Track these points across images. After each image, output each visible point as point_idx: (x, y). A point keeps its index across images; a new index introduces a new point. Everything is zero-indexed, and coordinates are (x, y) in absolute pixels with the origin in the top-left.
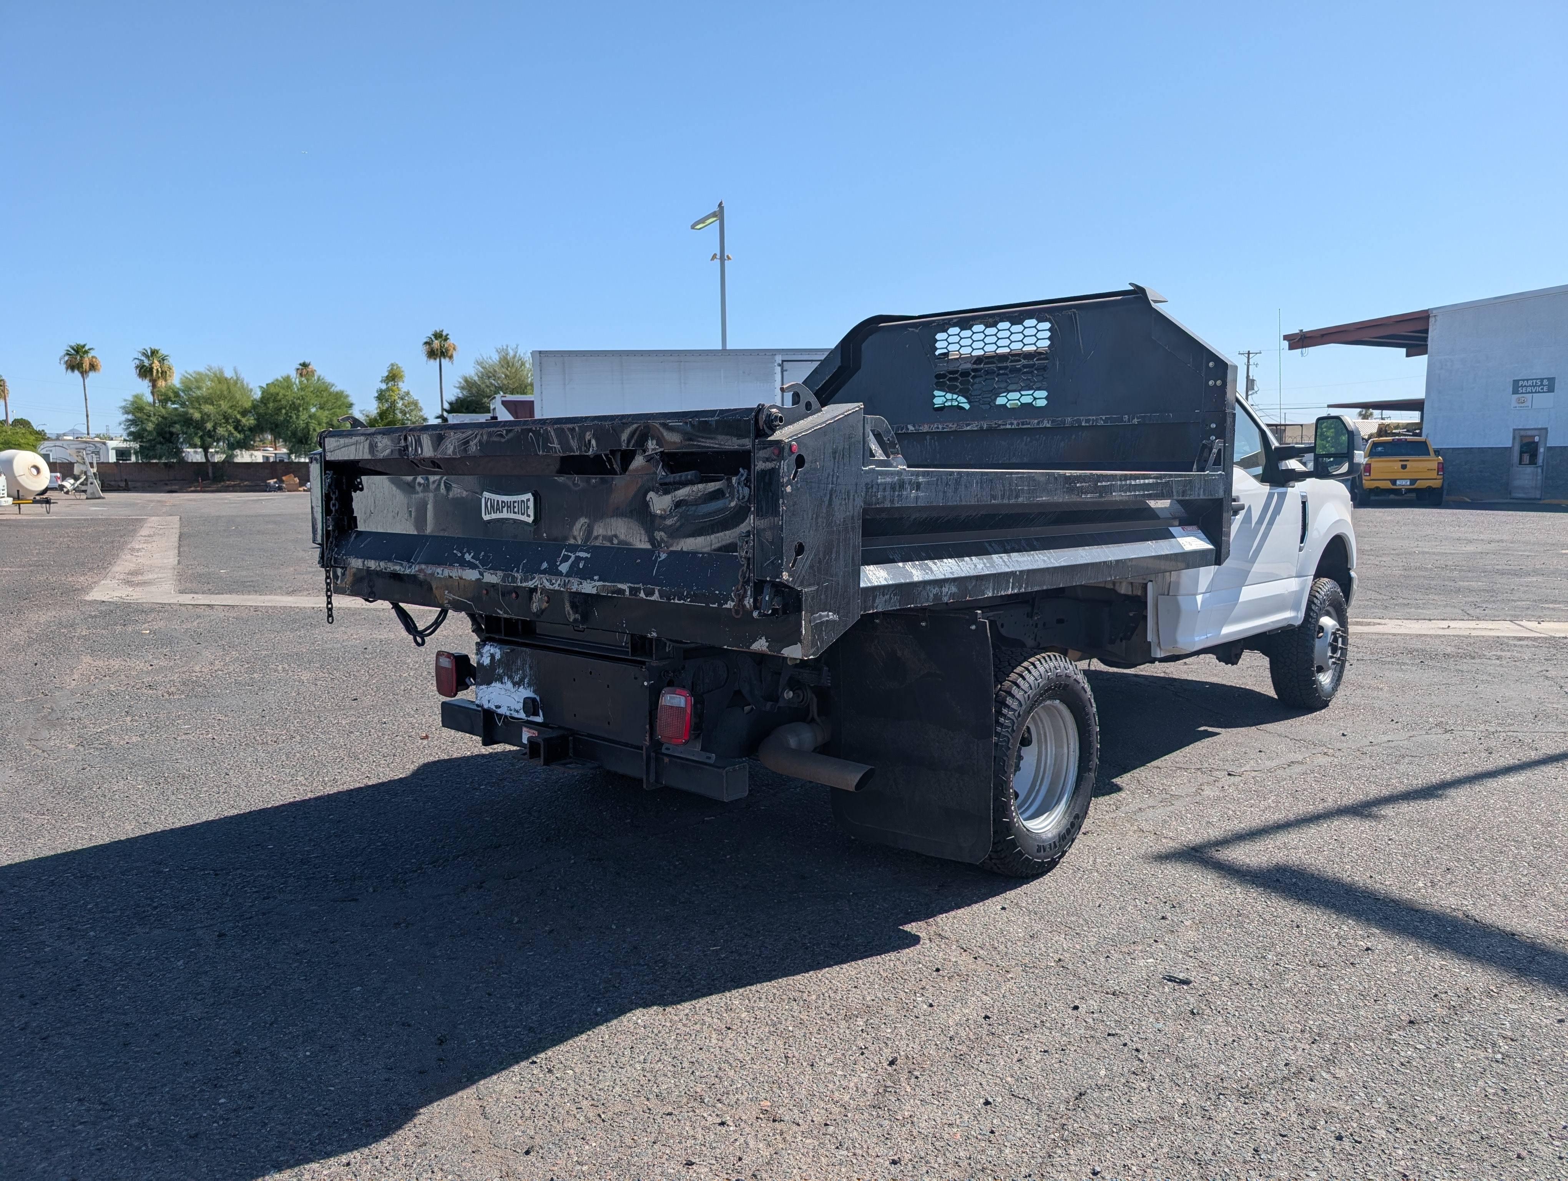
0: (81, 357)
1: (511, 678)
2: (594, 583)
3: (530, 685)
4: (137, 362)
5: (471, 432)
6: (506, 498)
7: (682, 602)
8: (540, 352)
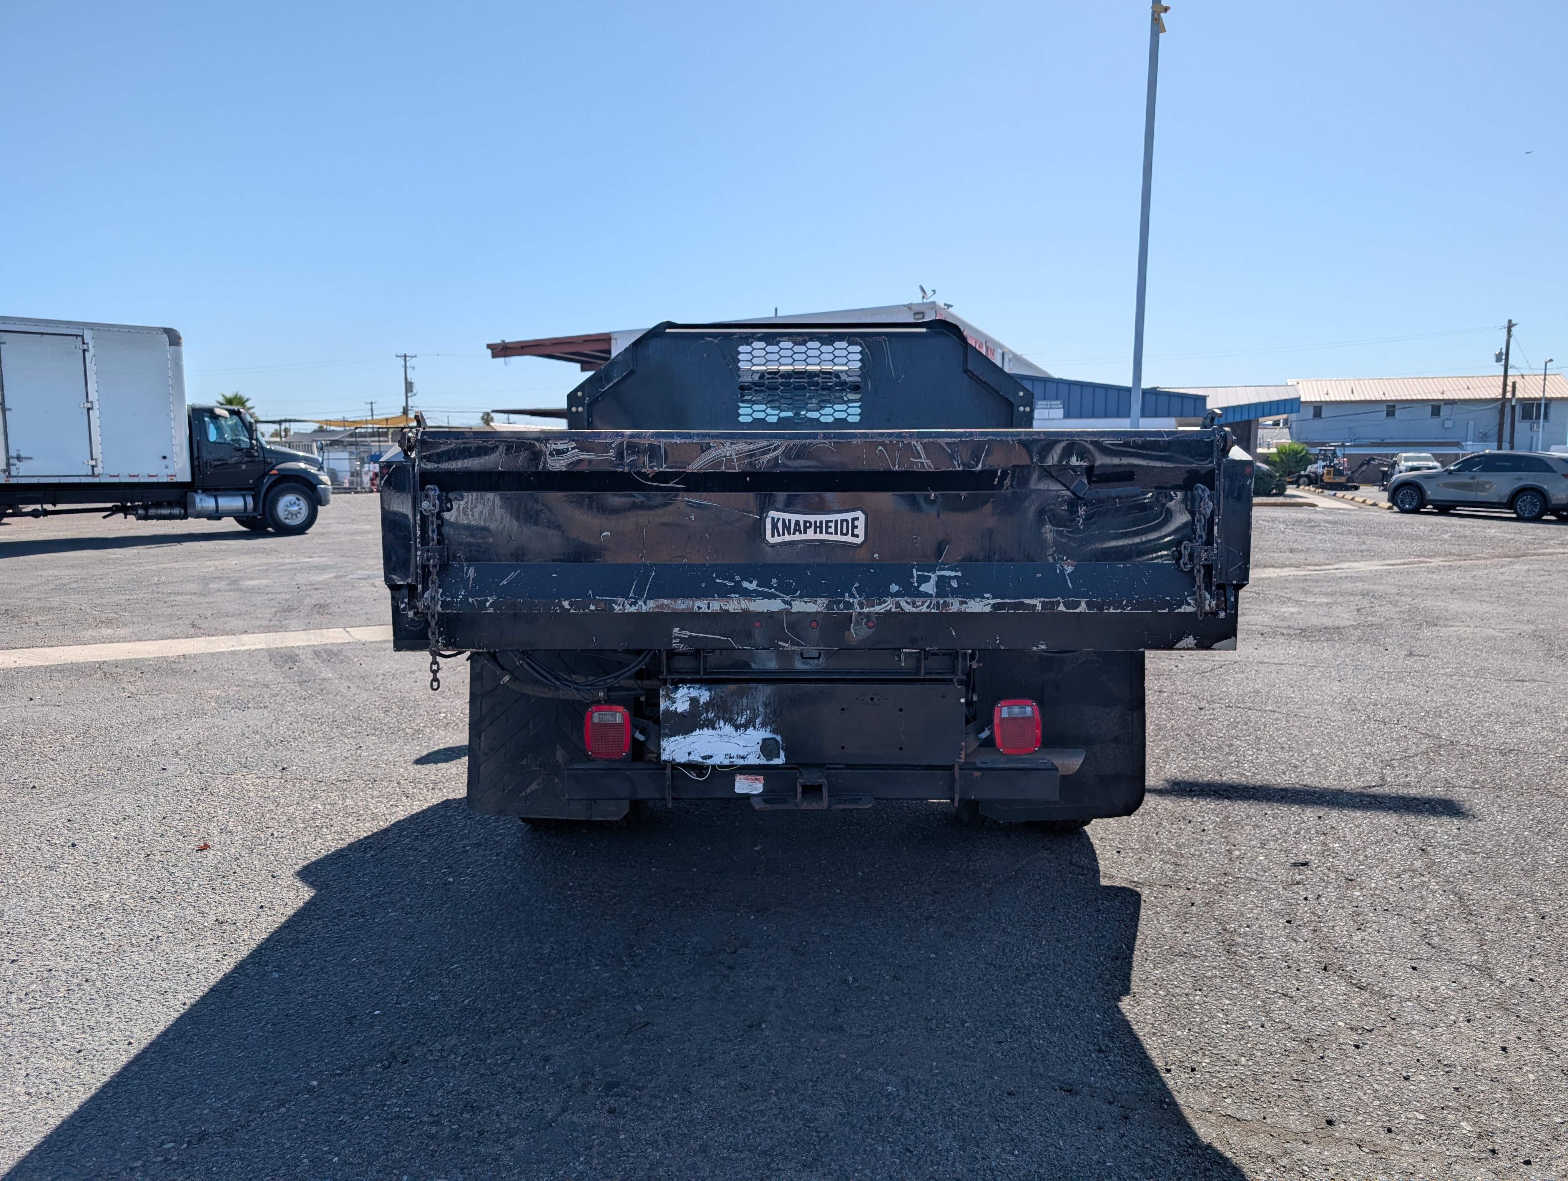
1: (730, 721)
2: (986, 602)
3: (764, 725)
5: (766, 443)
6: (812, 518)
7: (1119, 611)
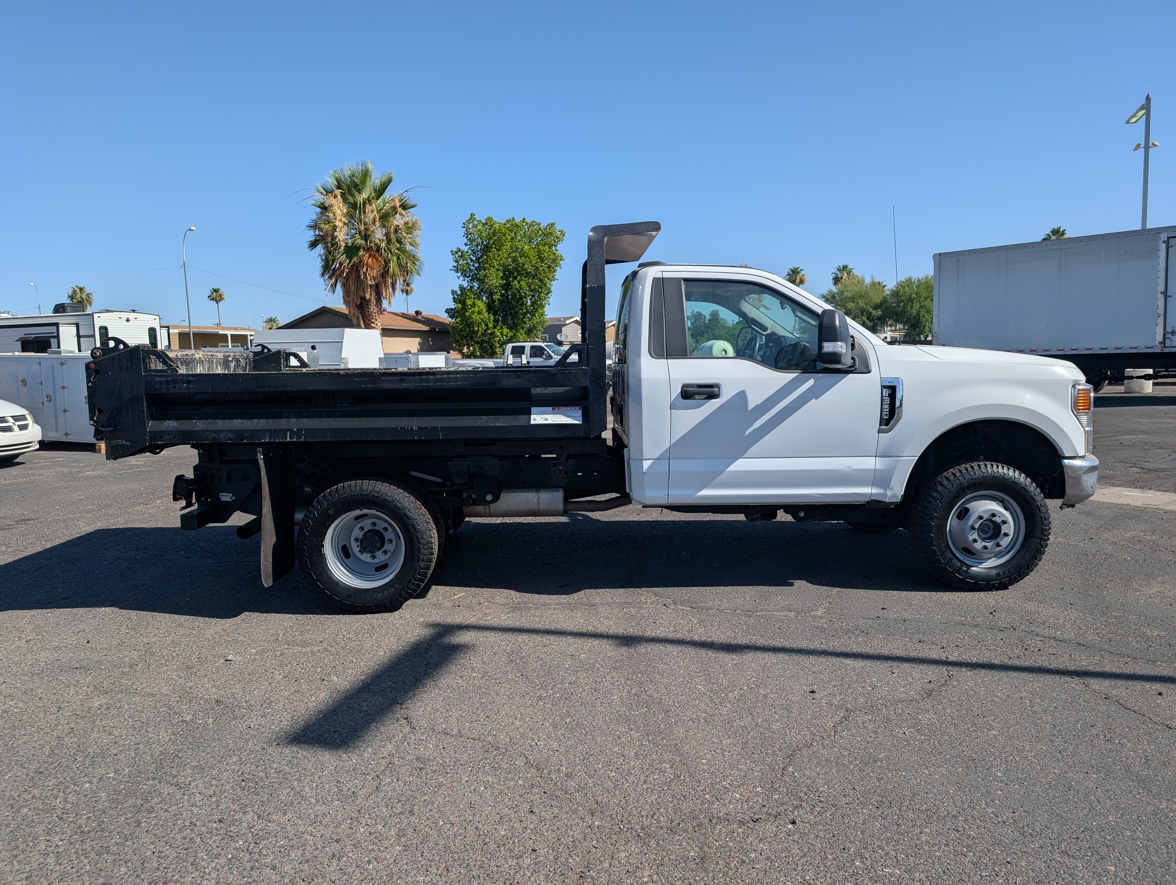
0: (796, 276)
4: (833, 275)
8: (940, 254)
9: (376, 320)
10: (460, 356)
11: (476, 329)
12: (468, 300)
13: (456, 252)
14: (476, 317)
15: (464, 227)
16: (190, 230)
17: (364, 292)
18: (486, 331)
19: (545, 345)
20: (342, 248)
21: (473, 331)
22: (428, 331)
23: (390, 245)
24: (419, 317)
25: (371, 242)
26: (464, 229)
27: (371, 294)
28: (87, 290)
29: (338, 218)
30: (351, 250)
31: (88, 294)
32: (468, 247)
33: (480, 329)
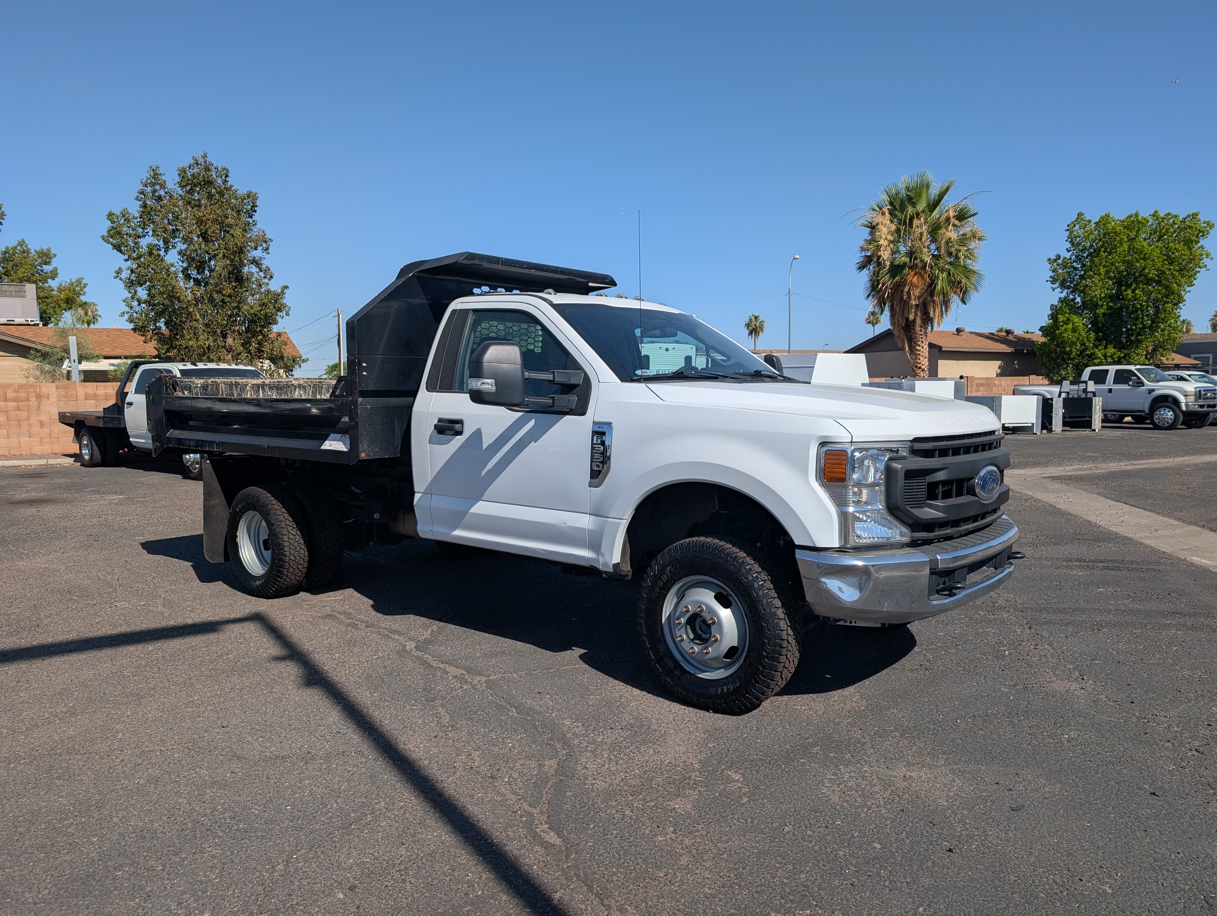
9: (922, 342)
10: (1047, 382)
11: (1068, 349)
12: (1059, 316)
13: (1055, 260)
14: (1068, 335)
15: (1068, 230)
16: (795, 259)
17: (909, 314)
18: (1082, 352)
19: (1136, 369)
20: (887, 267)
21: (1065, 353)
22: (1011, 352)
23: (939, 260)
24: (1011, 337)
25: (916, 259)
26: (1068, 233)
27: (916, 314)
28: (761, 318)
29: (883, 237)
30: (896, 269)
31: (761, 322)
32: (1071, 253)
33: (1073, 350)
